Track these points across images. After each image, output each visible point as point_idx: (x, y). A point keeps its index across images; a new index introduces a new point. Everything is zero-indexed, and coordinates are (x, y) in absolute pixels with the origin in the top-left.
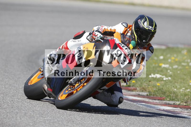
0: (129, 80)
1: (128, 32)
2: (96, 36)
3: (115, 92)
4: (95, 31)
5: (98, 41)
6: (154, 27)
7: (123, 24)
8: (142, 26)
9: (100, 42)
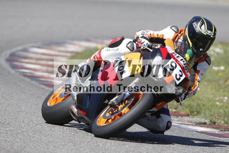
0: (182, 99)
1: (179, 39)
2: (142, 44)
3: (161, 115)
4: (141, 37)
5: (145, 50)
6: (213, 32)
7: (172, 28)
8: (199, 30)
9: (147, 51)
